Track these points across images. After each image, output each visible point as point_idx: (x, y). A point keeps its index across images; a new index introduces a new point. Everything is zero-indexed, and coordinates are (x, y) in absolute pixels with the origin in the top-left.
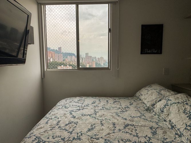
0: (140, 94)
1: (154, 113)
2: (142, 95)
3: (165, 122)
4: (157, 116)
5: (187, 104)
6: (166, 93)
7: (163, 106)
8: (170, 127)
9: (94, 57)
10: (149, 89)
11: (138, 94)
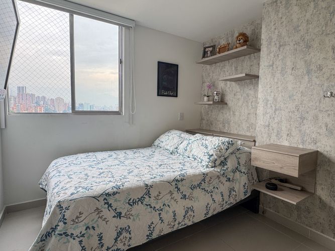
0: (159, 142)
1: (179, 154)
2: (162, 142)
3: (189, 159)
4: (181, 156)
5: (203, 139)
6: (185, 135)
7: (186, 145)
8: (193, 160)
9: (41, 96)
10: (169, 134)
11: (156, 143)
